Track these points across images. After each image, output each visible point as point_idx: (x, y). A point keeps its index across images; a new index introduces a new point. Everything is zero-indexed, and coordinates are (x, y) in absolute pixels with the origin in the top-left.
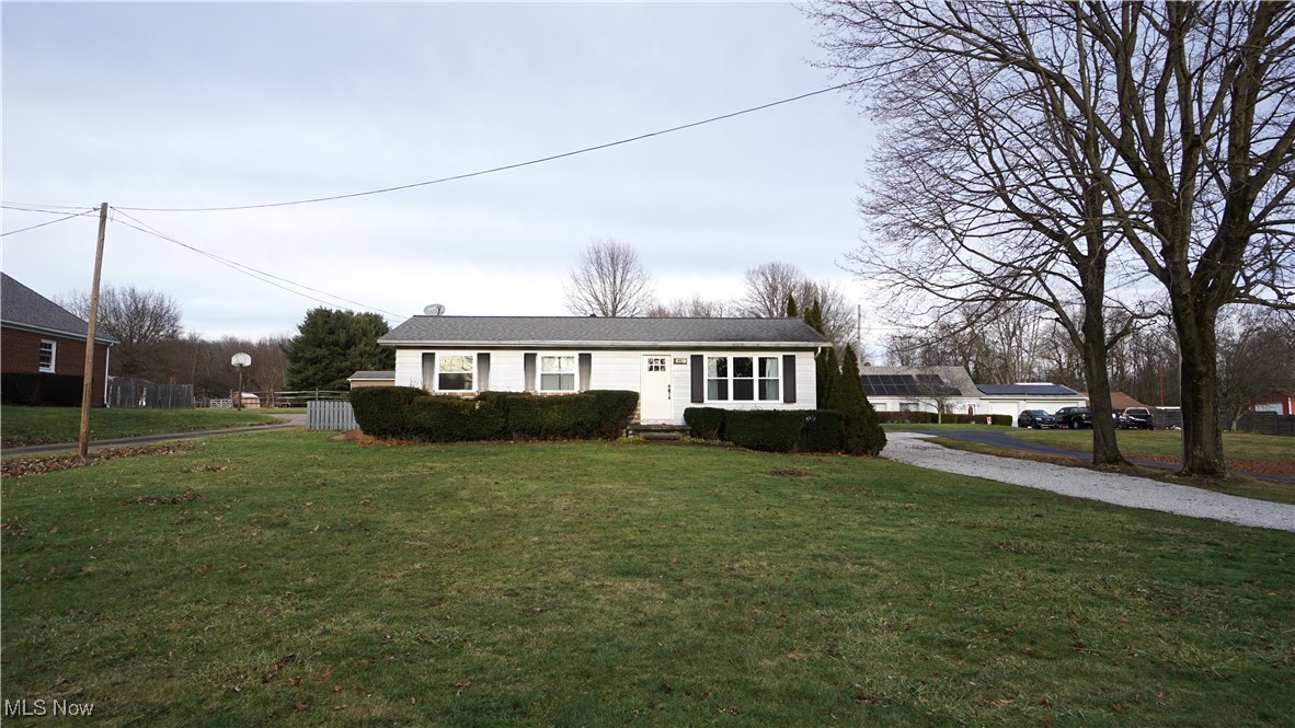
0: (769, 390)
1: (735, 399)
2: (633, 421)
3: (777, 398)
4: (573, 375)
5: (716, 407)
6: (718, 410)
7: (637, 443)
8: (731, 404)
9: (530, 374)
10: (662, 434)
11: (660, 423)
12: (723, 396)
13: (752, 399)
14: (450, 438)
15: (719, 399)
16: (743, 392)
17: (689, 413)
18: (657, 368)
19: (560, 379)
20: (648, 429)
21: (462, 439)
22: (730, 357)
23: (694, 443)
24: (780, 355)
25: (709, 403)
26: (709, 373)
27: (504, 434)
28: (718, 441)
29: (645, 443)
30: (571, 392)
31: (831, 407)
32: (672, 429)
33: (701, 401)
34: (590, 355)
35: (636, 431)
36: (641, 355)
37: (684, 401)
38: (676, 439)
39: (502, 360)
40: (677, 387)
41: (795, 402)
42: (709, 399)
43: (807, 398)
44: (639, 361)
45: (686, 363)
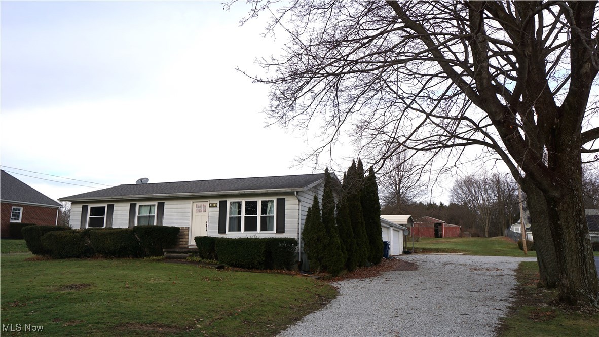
0: (267, 223)
1: (245, 230)
3: (272, 230)
4: (154, 216)
5: (234, 236)
9: (132, 217)
10: (180, 254)
12: (238, 228)
13: (256, 230)
15: (236, 231)
18: (201, 211)
19: (149, 219)
22: (243, 201)
24: (275, 198)
25: (229, 234)
26: (230, 212)
33: (224, 232)
34: (164, 203)
35: (168, 252)
36: (191, 202)
37: (214, 233)
38: (185, 258)
39: (119, 208)
40: (211, 223)
41: (284, 232)
42: (229, 231)
43: (293, 229)
44: (190, 206)
45: (216, 207)
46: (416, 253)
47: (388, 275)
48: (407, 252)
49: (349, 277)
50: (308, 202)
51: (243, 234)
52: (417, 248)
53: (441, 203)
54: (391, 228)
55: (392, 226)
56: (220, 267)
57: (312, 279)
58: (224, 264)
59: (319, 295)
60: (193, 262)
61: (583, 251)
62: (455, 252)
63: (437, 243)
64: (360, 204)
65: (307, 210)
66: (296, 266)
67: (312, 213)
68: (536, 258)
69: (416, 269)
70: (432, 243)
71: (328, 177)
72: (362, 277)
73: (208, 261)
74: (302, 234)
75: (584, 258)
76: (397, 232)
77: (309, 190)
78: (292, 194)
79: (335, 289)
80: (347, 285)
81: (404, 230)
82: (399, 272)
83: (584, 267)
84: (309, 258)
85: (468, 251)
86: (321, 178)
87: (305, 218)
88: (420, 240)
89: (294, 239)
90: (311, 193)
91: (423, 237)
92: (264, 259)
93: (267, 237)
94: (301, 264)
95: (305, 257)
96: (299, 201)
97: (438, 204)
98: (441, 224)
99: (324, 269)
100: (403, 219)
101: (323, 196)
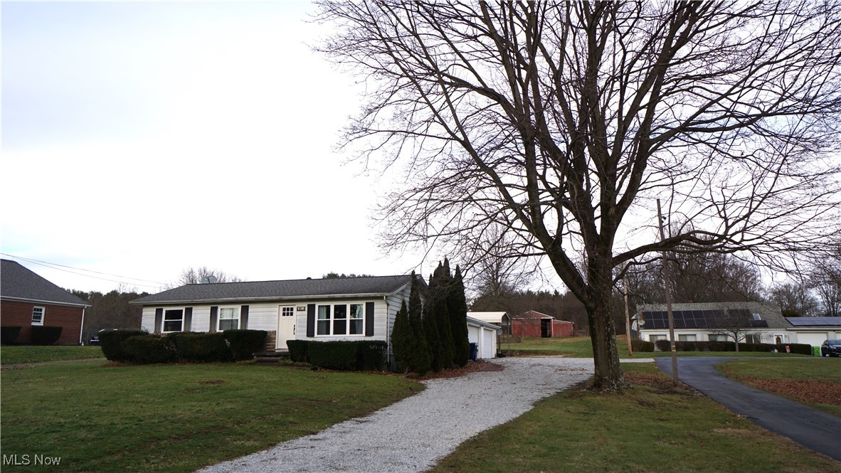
0: (357, 327)
1: (334, 334)
2: (270, 350)
3: (361, 332)
4: (237, 319)
5: (323, 340)
9: (213, 320)
10: (272, 358)
12: (327, 332)
13: (345, 333)
15: (324, 334)
17: (289, 344)
18: (288, 314)
19: (232, 323)
22: (332, 305)
24: (364, 303)
25: (318, 338)
26: (318, 316)
30: (236, 329)
33: (313, 336)
34: (248, 306)
35: (258, 356)
36: (277, 305)
37: (302, 336)
38: (276, 361)
39: (198, 311)
40: (299, 326)
41: (373, 335)
42: (318, 334)
43: (382, 332)
44: (277, 309)
45: (304, 310)
46: (511, 355)
47: (471, 375)
48: (500, 354)
49: (434, 377)
50: (396, 306)
51: (332, 337)
52: (514, 351)
53: (556, 292)
54: (482, 328)
55: (483, 326)
56: (315, 369)
57: (402, 377)
58: (316, 366)
59: (410, 388)
60: (286, 365)
61: (609, 348)
62: (556, 355)
63: (543, 344)
64: (446, 306)
65: (396, 313)
66: (386, 366)
67: (401, 317)
68: (593, 359)
69: (502, 370)
70: (537, 344)
71: (414, 279)
72: (447, 377)
73: (301, 364)
74: (390, 336)
75: (610, 353)
76: (489, 332)
77: (398, 294)
78: (381, 298)
79: (423, 385)
80: (433, 383)
81: (497, 330)
82: (483, 372)
83: (609, 360)
84: (396, 360)
85: (571, 353)
86: (408, 280)
87: (394, 321)
88: (522, 341)
89: (384, 341)
90: (399, 296)
91: (527, 337)
92: (356, 361)
93: (358, 340)
94: (389, 365)
95: (393, 359)
96: (388, 305)
97: (552, 293)
98: (549, 320)
99: (412, 369)
100: (497, 316)
101: (410, 299)
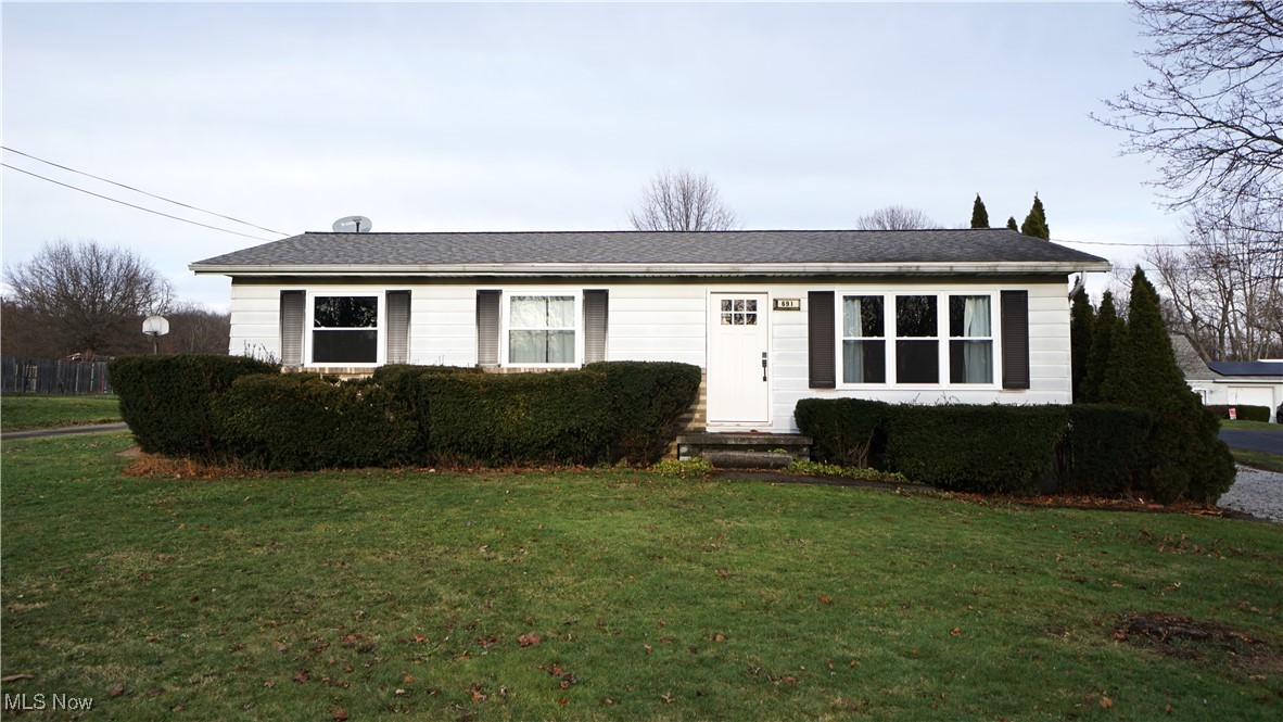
0: (972, 361)
1: (899, 380)
2: (692, 425)
3: (989, 379)
4: (573, 333)
5: (865, 396)
6: (870, 403)
7: (695, 476)
8: (891, 391)
9: (488, 332)
10: (751, 455)
11: (746, 428)
12: (875, 373)
13: (936, 380)
14: (304, 463)
15: (867, 380)
16: (918, 366)
17: (805, 410)
18: (739, 319)
19: (548, 341)
20: (720, 442)
21: (330, 465)
22: (890, 294)
23: (818, 478)
24: (994, 291)
25: (848, 389)
26: (845, 327)
27: (419, 453)
28: (871, 472)
29: (713, 475)
30: (566, 366)
31: (1111, 399)
32: (770, 442)
33: (831, 385)
34: (607, 292)
36: (706, 292)
38: (779, 465)
39: (433, 303)
40: (782, 357)
41: (1028, 388)
42: (848, 379)
43: (1053, 379)
44: (703, 304)
45: (797, 309)
51: (893, 390)
78: (1046, 278)
